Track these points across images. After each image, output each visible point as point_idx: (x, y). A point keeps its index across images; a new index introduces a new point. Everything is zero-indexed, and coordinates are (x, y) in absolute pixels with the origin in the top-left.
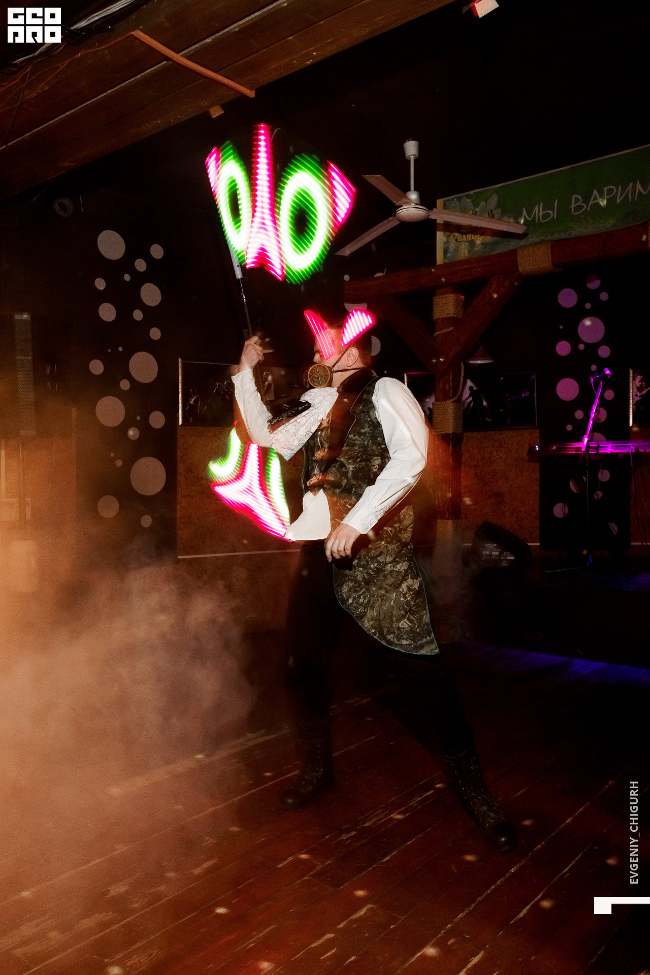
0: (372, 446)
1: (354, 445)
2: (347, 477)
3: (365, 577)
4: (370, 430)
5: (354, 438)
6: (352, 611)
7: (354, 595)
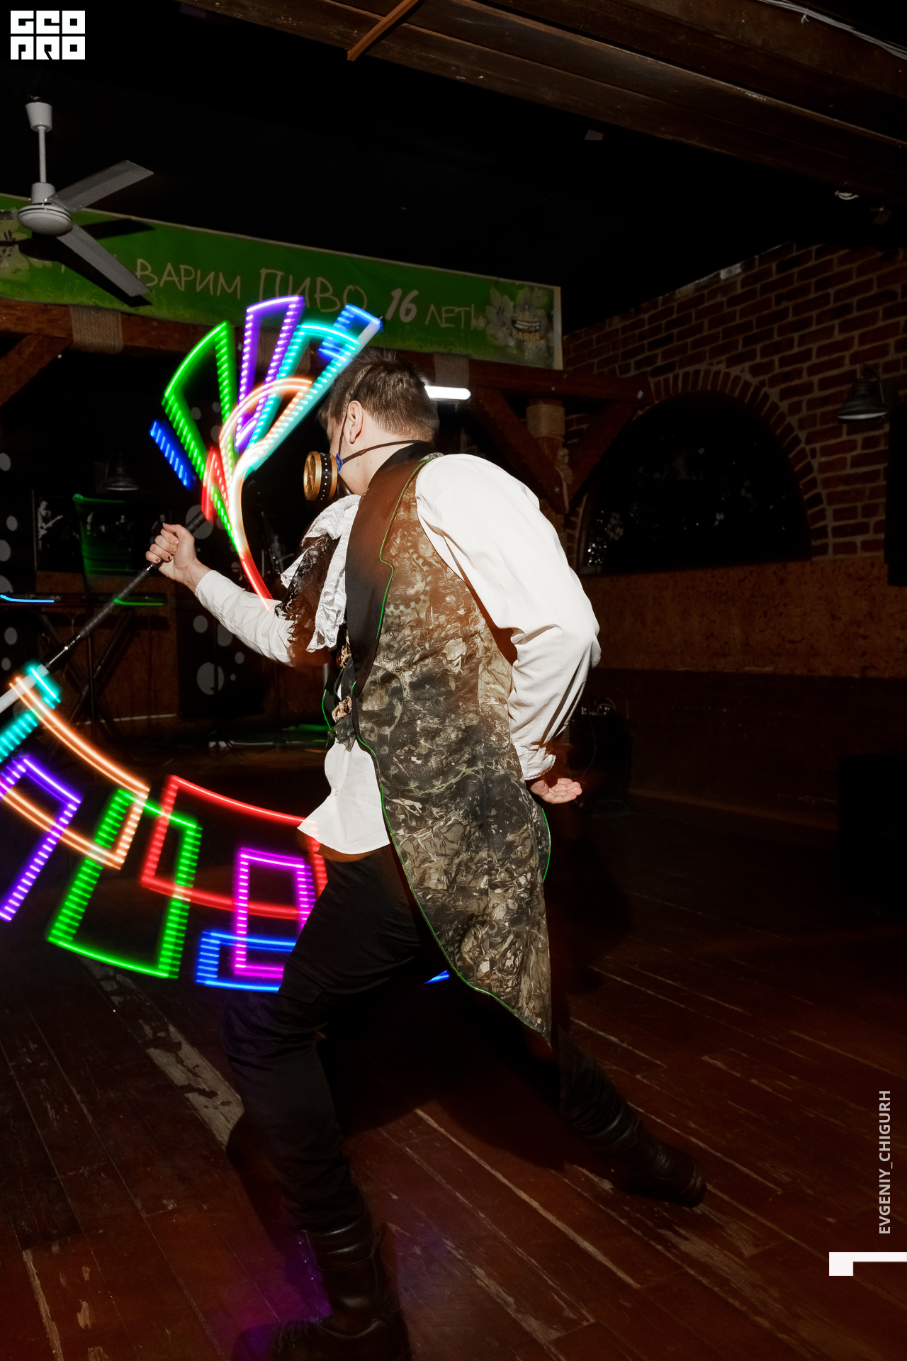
0: (437, 618)
1: (400, 627)
2: (401, 700)
3: (511, 906)
4: (427, 584)
5: (397, 613)
6: (495, 990)
7: (493, 953)
